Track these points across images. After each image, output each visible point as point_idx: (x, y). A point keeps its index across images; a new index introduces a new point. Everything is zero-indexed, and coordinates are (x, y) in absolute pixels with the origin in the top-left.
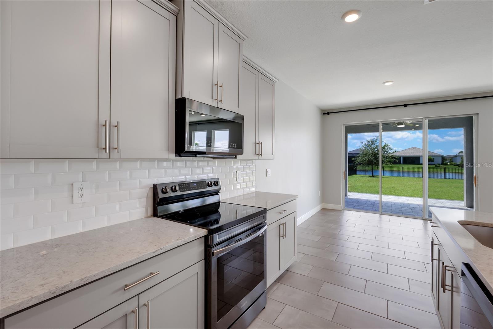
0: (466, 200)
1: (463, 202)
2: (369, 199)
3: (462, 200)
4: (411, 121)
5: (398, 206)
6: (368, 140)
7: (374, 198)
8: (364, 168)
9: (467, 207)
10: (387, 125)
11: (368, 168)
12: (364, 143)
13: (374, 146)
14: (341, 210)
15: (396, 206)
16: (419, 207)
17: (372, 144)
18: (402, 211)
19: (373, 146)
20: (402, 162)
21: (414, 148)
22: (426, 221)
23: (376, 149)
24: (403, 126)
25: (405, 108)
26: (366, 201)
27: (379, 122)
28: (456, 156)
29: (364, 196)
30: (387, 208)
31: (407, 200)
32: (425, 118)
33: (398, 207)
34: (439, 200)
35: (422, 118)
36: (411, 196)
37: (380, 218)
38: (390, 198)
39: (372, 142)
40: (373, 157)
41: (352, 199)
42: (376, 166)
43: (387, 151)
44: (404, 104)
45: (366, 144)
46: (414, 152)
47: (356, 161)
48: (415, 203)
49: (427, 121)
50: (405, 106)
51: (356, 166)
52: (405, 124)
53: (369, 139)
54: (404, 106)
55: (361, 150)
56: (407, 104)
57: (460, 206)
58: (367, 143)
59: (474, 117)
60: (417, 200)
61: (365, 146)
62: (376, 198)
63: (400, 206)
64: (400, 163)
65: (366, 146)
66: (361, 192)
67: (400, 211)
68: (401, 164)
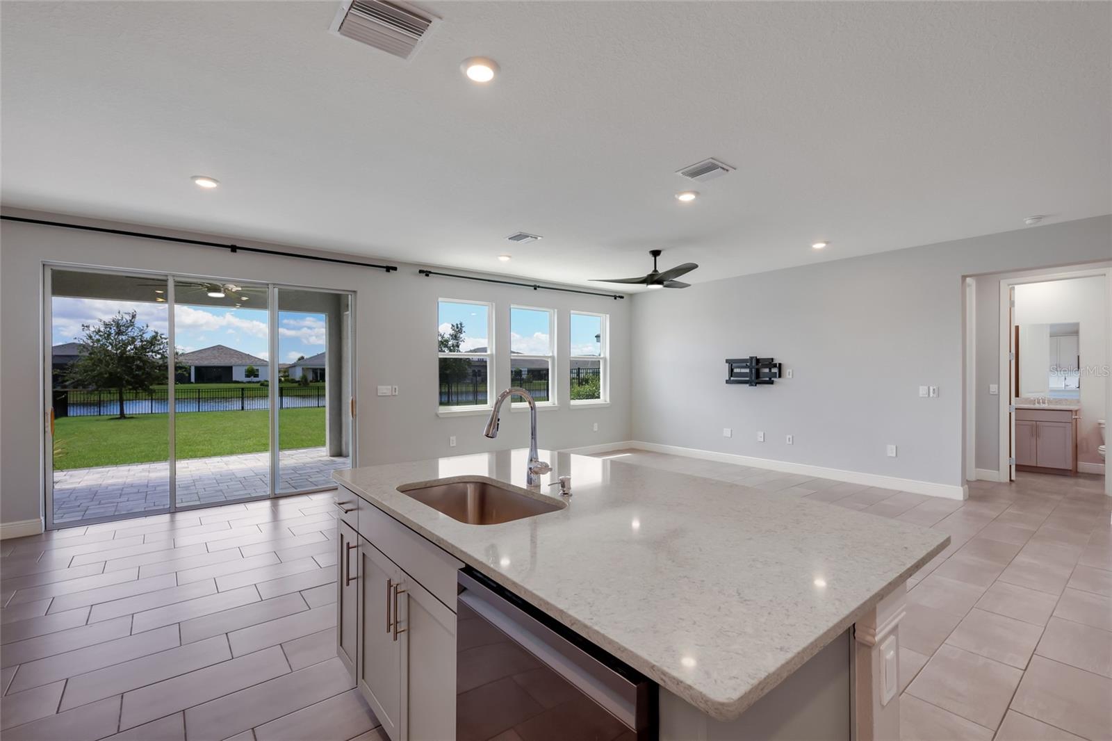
0: (330, 444)
1: (324, 449)
2: (129, 480)
3: (324, 445)
4: (239, 287)
5: (210, 482)
6: (107, 321)
7: (143, 474)
8: (95, 398)
9: (331, 456)
10: (186, 288)
11: (105, 397)
12: (92, 329)
13: (124, 337)
14: (41, 534)
15: (205, 482)
16: (253, 474)
17: (119, 333)
18: (221, 491)
19: (120, 338)
20: (193, 379)
21: (219, 348)
22: (275, 501)
23: (132, 347)
24: (221, 295)
25: (232, 253)
26: (121, 487)
27: (167, 276)
28: (293, 366)
29: (110, 474)
30: (186, 492)
31: (226, 464)
32: (274, 284)
33: (210, 484)
34: (285, 452)
35: (268, 284)
36: (231, 453)
37: (172, 521)
38: (186, 465)
39: (120, 327)
40: (123, 366)
41: (73, 491)
42: (130, 389)
43: (161, 351)
44: (230, 245)
45: (99, 331)
46: (219, 356)
47: (66, 378)
48: (243, 466)
49: (276, 290)
50: (234, 249)
51: (66, 392)
52: (225, 292)
53: (108, 318)
54: (230, 249)
55: (84, 347)
56: (237, 245)
57: (321, 457)
58: (102, 329)
59: (350, 296)
60: (246, 460)
61: (97, 337)
62: (149, 472)
63: (215, 481)
64: (189, 382)
65: (100, 336)
66: (97, 465)
67: (217, 491)
68: (192, 383)
